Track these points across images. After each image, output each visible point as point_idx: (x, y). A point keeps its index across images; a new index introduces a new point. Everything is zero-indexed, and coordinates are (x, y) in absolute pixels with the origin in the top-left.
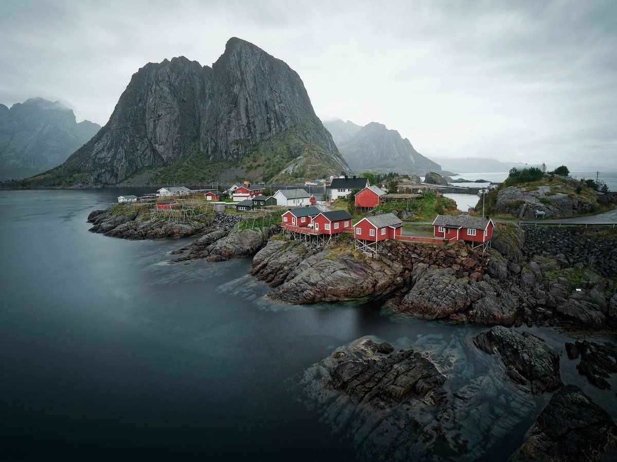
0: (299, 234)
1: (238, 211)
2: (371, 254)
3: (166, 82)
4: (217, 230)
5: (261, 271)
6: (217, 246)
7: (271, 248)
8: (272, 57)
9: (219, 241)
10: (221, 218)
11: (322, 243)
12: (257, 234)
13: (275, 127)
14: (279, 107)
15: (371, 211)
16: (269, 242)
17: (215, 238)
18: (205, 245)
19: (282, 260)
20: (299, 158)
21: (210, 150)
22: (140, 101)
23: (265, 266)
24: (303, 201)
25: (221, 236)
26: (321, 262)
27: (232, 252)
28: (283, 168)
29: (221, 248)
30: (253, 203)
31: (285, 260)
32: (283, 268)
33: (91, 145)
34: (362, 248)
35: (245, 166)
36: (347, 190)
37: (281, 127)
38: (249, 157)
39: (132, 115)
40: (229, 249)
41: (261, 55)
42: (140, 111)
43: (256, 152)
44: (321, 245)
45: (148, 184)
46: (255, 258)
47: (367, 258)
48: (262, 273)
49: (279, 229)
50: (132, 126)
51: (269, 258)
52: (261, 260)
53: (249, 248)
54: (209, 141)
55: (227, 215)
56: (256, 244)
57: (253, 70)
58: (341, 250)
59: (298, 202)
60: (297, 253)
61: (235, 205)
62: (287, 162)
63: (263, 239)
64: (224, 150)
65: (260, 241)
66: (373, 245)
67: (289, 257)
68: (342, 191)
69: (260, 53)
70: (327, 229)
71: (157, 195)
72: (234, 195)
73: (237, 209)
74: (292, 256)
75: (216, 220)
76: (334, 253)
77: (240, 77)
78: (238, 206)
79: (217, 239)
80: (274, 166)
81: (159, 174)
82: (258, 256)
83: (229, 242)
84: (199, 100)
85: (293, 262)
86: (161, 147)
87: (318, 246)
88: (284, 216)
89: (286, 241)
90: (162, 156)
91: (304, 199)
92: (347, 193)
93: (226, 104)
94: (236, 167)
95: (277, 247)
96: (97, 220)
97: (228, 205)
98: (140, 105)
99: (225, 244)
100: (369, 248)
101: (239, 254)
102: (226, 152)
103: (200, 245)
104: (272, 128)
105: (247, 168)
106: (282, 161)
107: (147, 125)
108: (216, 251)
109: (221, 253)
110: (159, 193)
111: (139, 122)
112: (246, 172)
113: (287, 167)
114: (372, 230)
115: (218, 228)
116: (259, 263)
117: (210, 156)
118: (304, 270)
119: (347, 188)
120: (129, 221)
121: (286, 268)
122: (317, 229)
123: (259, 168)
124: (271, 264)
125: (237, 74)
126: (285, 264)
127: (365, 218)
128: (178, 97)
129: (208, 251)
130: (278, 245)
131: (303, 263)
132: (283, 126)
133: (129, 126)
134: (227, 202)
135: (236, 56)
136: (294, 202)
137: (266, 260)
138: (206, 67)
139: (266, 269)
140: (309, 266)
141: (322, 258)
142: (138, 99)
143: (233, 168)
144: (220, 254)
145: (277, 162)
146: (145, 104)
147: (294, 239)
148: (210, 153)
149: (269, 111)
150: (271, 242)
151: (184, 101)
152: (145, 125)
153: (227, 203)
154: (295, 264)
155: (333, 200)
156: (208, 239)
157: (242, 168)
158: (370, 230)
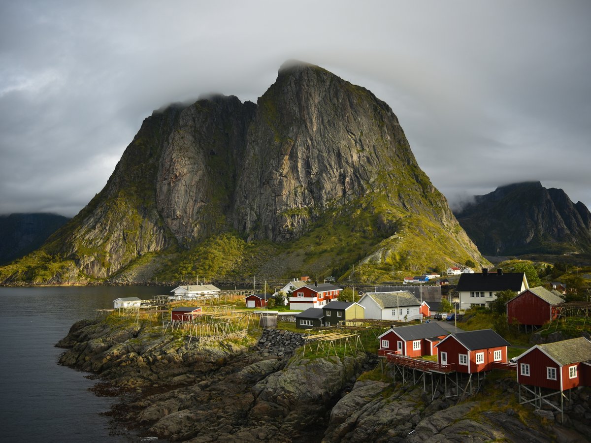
0: (411, 371)
1: (298, 326)
2: (552, 413)
3: (189, 127)
4: (266, 358)
5: (347, 435)
6: (268, 385)
7: (363, 393)
8: (348, 83)
9: (271, 378)
10: (270, 337)
11: (453, 389)
12: (335, 368)
13: (353, 188)
14: (359, 157)
15: (539, 333)
16: (357, 383)
17: (263, 373)
18: (246, 383)
19: (385, 416)
20: (392, 237)
21: (249, 225)
22: (151, 155)
23: (354, 426)
24: (408, 312)
25: (274, 370)
26: (457, 425)
27: (293, 397)
28: (365, 255)
29: (275, 390)
30: (325, 314)
31: (389, 418)
32: (387, 431)
33: (79, 220)
34: (533, 402)
35: (301, 251)
36: (487, 294)
37: (362, 188)
38: (309, 236)
39: (138, 177)
40: (289, 392)
41: (331, 81)
42: (150, 169)
43: (321, 228)
44: (452, 394)
45: (153, 279)
46: (335, 411)
47: (545, 421)
48: (349, 439)
49: (371, 361)
50: (136, 192)
51: (359, 412)
52: (345, 414)
53: (321, 392)
54: (248, 212)
55: (281, 333)
56: (334, 386)
57: (319, 103)
58: (492, 404)
59: (401, 313)
60: (409, 406)
61: (294, 316)
62: (372, 244)
63: (345, 378)
64: (270, 226)
65: (341, 380)
66: (554, 396)
67: (396, 411)
68: (478, 295)
69: (329, 79)
70: (463, 364)
71: (171, 298)
72: (292, 299)
73: (297, 322)
74: (402, 411)
75: (262, 341)
76: (480, 410)
77: (298, 115)
78: (298, 318)
79: (268, 374)
80: (350, 251)
81: (169, 263)
82: (339, 408)
83: (288, 381)
84: (235, 151)
85: (403, 421)
86: (175, 222)
87: (448, 395)
88: (382, 338)
89: (387, 382)
90: (176, 235)
91: (411, 309)
92: (488, 298)
93: (275, 156)
94: (289, 253)
95: (372, 393)
96: (82, 336)
97: (281, 316)
98: (151, 162)
99: (283, 384)
100: (548, 402)
101: (304, 402)
102: (273, 229)
103: (240, 383)
104: (347, 190)
105: (306, 254)
106: (363, 243)
107: (158, 190)
108: (268, 394)
109: (275, 398)
110: (173, 294)
111: (147, 186)
112: (304, 261)
113: (373, 253)
114: (552, 368)
115: (266, 354)
116: (342, 420)
117: (248, 235)
118: (425, 437)
119: (487, 290)
120: (129, 338)
121: (392, 432)
122: (444, 363)
123: (327, 254)
124: (365, 423)
125: (294, 111)
126: (391, 424)
127: (536, 346)
128: (204, 148)
129: (253, 394)
130: (373, 388)
131: (423, 423)
132: (365, 186)
133: (132, 192)
134: (279, 311)
135: (293, 85)
136: (394, 314)
137: (355, 416)
138: (249, 104)
139: (356, 432)
140: (435, 431)
141: (459, 415)
142: (148, 153)
143: (282, 256)
144: (273, 401)
145: (356, 244)
146: (157, 160)
147: (401, 380)
148: (248, 231)
149: (344, 163)
150: (362, 383)
151: (213, 153)
152: (155, 190)
153: (280, 313)
154: (409, 425)
155: (463, 311)
156: (252, 373)
157: (298, 255)
158: (548, 368)
